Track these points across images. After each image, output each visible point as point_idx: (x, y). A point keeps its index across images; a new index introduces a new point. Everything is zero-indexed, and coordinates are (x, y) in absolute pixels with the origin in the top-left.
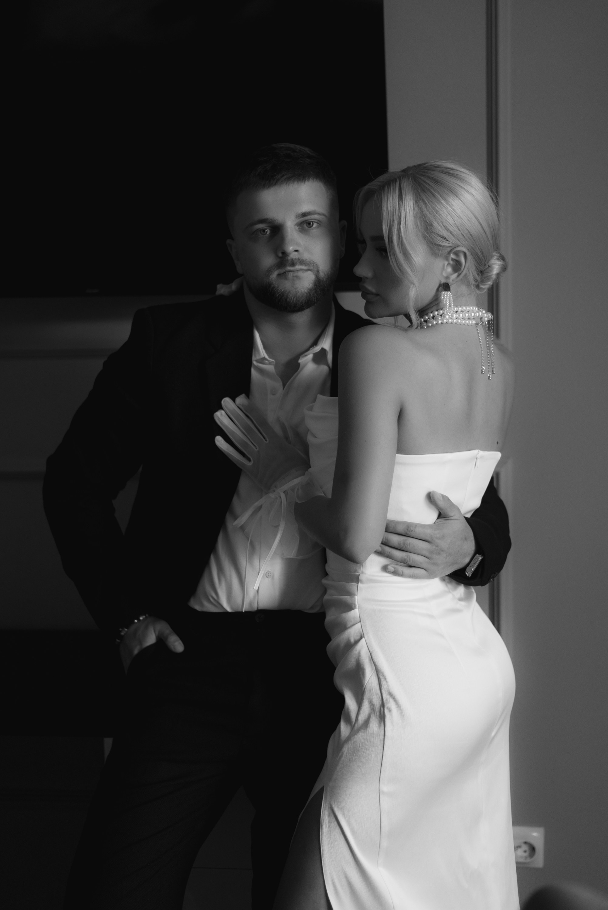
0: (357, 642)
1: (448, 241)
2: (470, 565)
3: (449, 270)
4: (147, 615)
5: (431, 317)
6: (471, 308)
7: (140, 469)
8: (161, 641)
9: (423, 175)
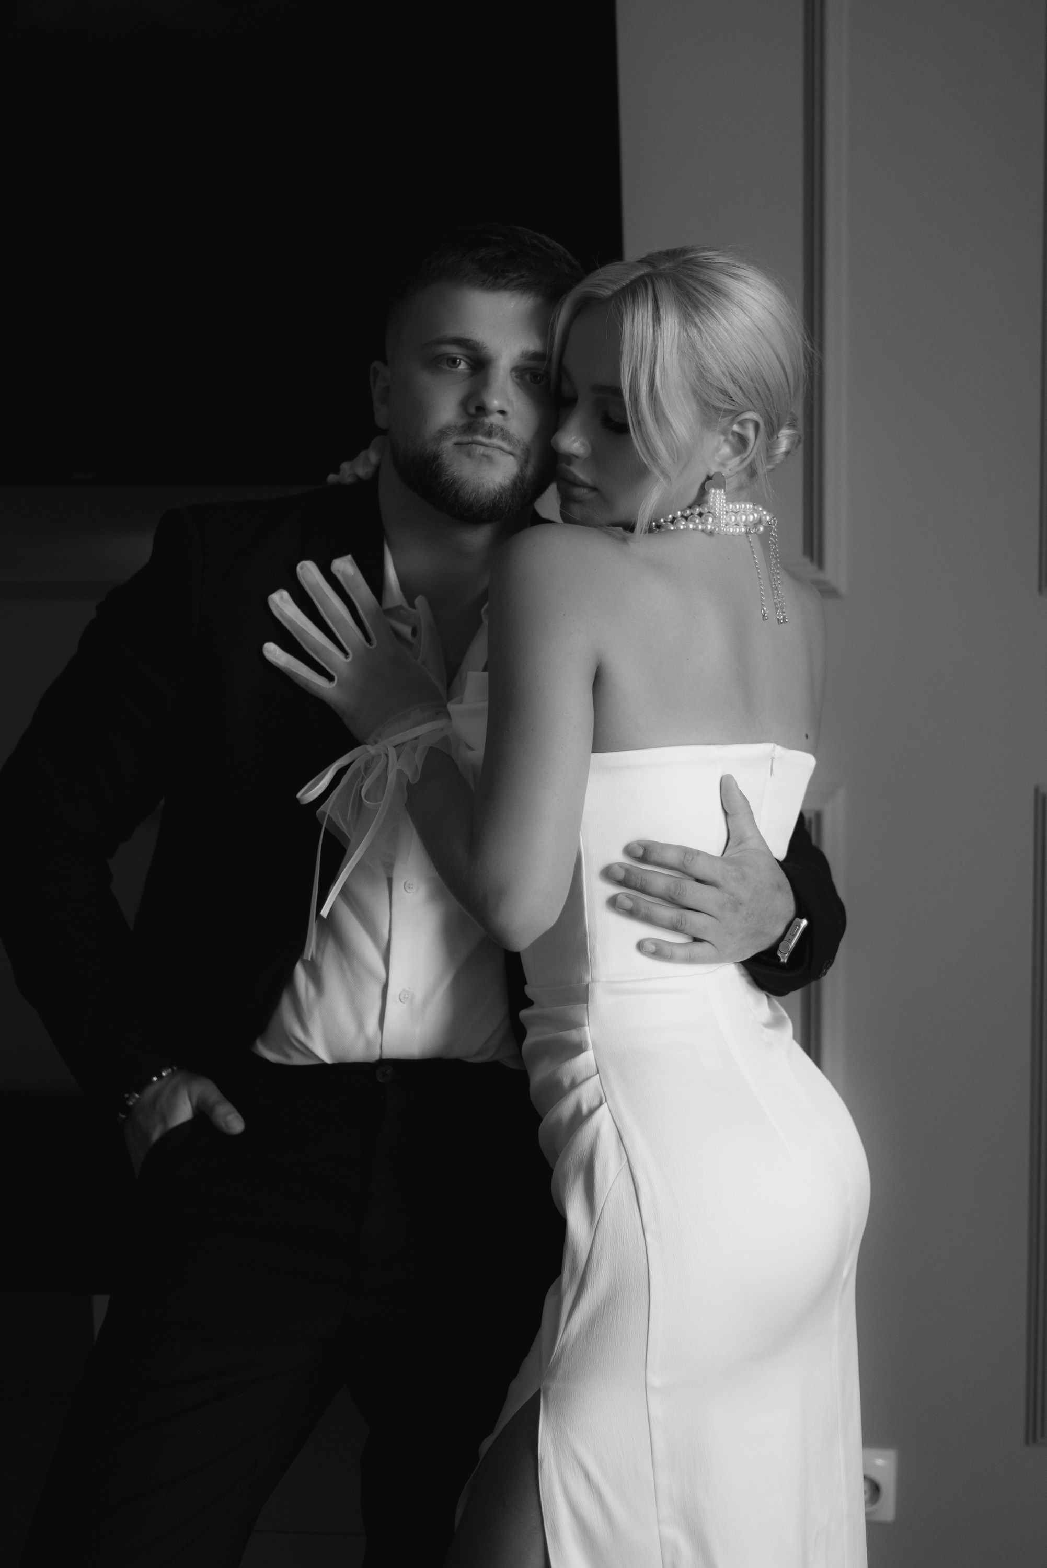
0: (592, 1112)
1: (733, 400)
2: (785, 939)
3: (726, 450)
4: (175, 1068)
5: (669, 520)
6: (743, 506)
7: (162, 802)
8: (202, 1114)
9: (692, 277)
